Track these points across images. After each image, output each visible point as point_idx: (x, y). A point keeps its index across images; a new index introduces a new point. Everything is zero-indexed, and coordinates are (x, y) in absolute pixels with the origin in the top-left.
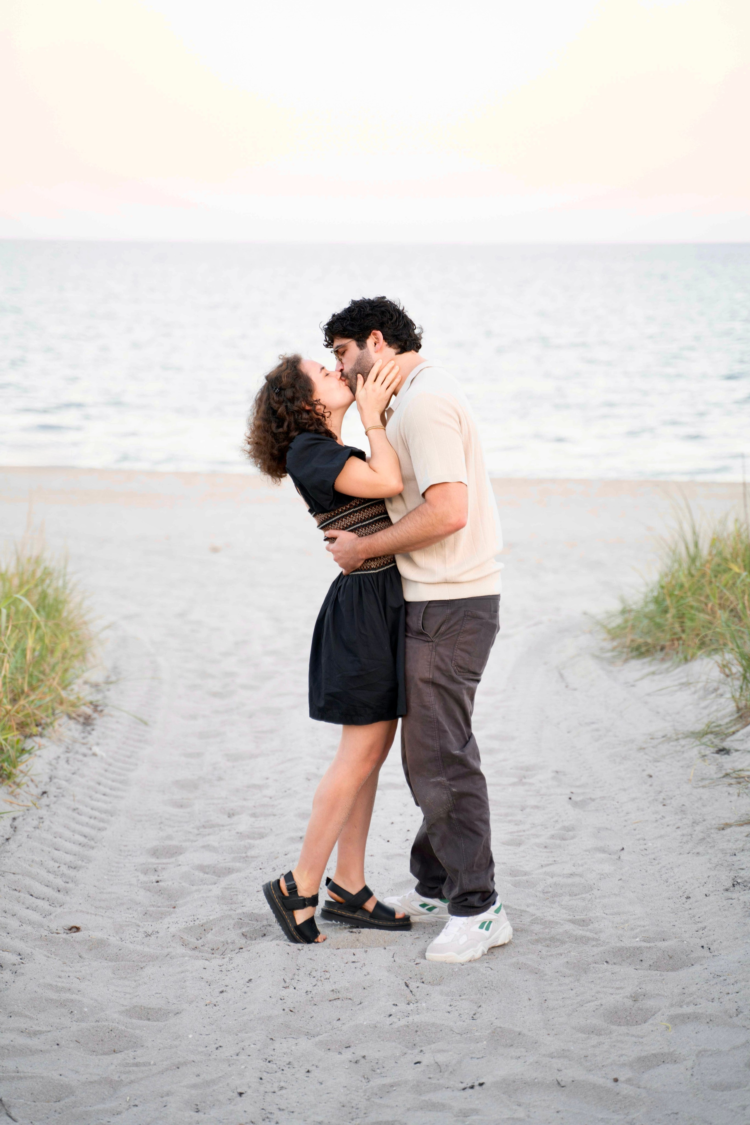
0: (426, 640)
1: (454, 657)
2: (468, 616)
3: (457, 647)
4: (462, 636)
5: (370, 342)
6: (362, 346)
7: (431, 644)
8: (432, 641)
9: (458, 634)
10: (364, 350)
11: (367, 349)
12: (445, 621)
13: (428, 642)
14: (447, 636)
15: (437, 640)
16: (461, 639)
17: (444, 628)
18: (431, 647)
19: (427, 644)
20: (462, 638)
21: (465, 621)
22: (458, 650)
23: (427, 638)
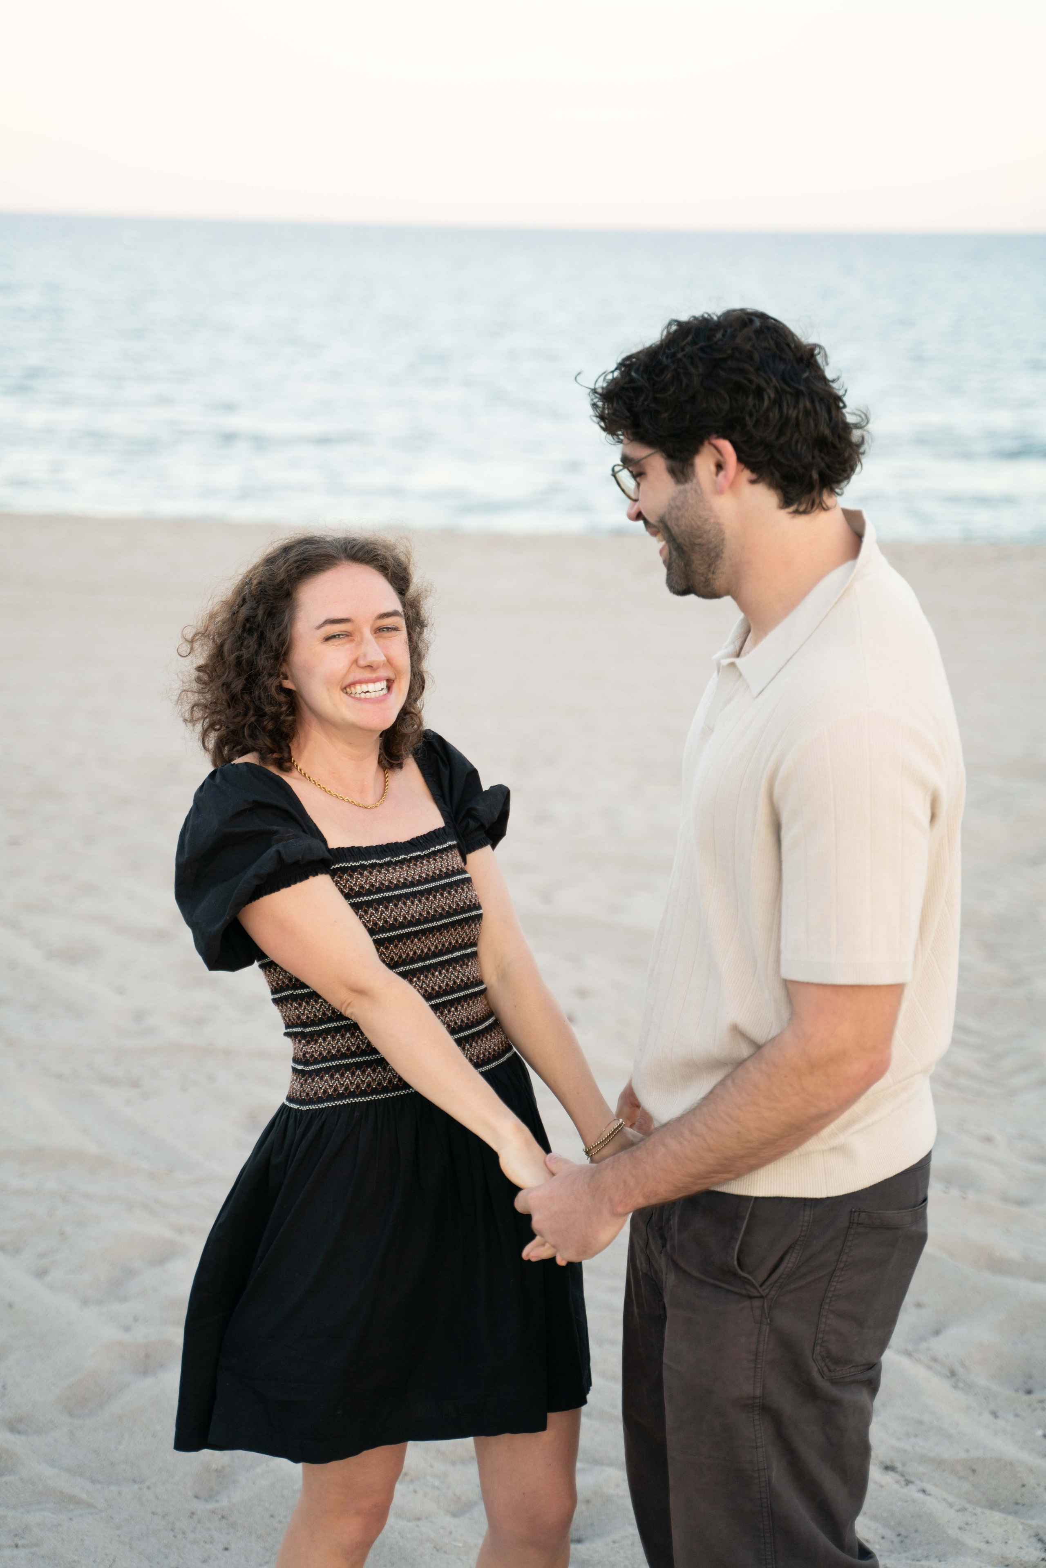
0: (744, 1292)
1: (821, 1335)
2: (858, 1224)
3: (826, 1307)
4: (841, 1279)
5: (704, 464)
6: (682, 472)
7: (757, 1303)
8: (762, 1297)
9: (832, 1273)
10: (688, 486)
11: (695, 481)
12: (797, 1240)
13: (751, 1298)
14: (803, 1282)
15: (773, 1293)
16: (839, 1286)
17: (792, 1260)
18: (757, 1312)
19: (746, 1303)
20: (842, 1282)
21: (850, 1238)
22: (832, 1316)
23: (748, 1287)
